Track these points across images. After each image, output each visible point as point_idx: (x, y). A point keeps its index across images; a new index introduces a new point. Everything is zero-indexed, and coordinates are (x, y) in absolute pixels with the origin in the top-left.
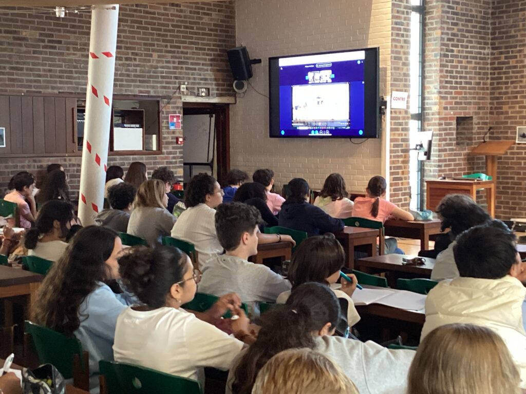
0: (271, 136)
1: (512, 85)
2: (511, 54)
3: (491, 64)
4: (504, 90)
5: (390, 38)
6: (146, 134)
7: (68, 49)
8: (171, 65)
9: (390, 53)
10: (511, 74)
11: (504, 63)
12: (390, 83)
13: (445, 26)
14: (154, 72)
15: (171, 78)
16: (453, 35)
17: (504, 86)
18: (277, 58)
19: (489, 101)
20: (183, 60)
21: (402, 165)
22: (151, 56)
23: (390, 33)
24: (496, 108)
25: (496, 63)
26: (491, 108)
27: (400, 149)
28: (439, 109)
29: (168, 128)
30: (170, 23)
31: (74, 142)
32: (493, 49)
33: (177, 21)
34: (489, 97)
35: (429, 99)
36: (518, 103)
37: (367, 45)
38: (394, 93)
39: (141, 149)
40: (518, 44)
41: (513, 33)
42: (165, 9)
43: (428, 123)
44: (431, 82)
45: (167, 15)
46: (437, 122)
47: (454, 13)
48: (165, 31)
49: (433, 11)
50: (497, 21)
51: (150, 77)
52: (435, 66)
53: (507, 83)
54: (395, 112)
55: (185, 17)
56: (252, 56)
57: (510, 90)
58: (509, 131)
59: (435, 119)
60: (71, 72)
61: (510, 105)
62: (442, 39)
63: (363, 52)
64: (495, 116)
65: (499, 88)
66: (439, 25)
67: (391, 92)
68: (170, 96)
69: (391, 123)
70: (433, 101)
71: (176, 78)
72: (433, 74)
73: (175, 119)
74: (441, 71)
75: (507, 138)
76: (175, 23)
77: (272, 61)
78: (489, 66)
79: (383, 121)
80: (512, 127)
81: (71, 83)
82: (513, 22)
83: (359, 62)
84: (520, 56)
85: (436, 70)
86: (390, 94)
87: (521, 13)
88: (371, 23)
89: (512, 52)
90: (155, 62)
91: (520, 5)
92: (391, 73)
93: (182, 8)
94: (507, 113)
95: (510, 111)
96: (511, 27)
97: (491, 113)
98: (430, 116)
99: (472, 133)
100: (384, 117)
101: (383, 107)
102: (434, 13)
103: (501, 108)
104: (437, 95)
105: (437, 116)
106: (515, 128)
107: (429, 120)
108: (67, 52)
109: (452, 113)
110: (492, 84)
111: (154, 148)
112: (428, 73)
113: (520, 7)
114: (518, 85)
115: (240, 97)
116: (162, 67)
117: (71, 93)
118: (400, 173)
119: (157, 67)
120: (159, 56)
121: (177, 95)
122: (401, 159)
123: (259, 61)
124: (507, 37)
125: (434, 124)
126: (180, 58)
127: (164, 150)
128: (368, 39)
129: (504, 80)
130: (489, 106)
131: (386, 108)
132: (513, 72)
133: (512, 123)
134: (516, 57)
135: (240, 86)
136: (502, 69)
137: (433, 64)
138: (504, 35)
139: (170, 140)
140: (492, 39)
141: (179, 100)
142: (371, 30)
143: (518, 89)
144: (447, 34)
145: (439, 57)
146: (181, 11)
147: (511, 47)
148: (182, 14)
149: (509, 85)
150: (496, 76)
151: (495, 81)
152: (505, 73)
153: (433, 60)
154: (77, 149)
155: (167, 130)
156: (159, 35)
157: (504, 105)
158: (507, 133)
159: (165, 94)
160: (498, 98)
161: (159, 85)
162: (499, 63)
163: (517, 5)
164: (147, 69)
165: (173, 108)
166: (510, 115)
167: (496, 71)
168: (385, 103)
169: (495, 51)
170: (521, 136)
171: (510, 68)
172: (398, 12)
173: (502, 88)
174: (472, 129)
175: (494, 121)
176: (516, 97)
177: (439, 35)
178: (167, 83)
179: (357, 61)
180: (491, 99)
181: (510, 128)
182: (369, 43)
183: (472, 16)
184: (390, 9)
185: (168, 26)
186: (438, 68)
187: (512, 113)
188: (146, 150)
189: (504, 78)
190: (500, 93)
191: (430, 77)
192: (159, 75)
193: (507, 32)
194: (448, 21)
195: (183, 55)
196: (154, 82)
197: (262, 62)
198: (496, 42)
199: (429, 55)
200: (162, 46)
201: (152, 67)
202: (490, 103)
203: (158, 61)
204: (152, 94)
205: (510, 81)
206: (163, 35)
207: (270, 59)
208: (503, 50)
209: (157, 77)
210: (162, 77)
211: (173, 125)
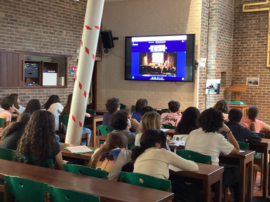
0: (126, 79)
1: (245, 57)
2: (244, 41)
3: (233, 46)
4: (240, 59)
5: (201, 29)
6: (59, 76)
7: (20, 25)
8: (72, 38)
9: (200, 37)
10: (244, 51)
11: (240, 46)
12: (199, 53)
13: (219, 25)
14: (64, 42)
15: (72, 45)
16: (222, 30)
17: (240, 57)
18: (131, 37)
19: (231, 64)
20: (78, 36)
21: (202, 96)
22: (62, 32)
23: (200, 26)
24: (235, 68)
25: (236, 46)
26: (233, 68)
27: (202, 88)
28: (216, 68)
29: (70, 73)
30: (72, 14)
31: (22, 80)
32: (234, 38)
33: (76, 14)
34: (231, 62)
35: (210, 62)
36: (247, 66)
37: (186, 32)
38: (201, 58)
39: (56, 85)
40: (248, 36)
41: (245, 31)
42: (70, 6)
43: (209, 75)
44: (211, 54)
45: (70, 10)
46: (214, 74)
47: (222, 19)
48: (70, 18)
49: (213, 17)
50: (237, 24)
51: (62, 44)
52: (214, 45)
53: (242, 56)
54: (201, 69)
55: (79, 12)
56: (114, 36)
57: (243, 59)
58: (242, 80)
59: (213, 73)
60: (21, 39)
61: (243, 67)
62: (218, 32)
63: (186, 36)
64: (235, 72)
65: (237, 58)
66: (216, 25)
67: (200, 58)
68: (72, 56)
69: (199, 74)
70: (212, 63)
71: (74, 45)
72: (213, 50)
73: (73, 68)
74: (217, 48)
75: (241, 83)
76: (74, 15)
77: (128, 39)
78: (232, 47)
79: (195, 73)
80: (244, 78)
81: (21, 45)
82: (246, 26)
83: (183, 41)
84: (249, 42)
85: (214, 47)
86: (199, 59)
87: (250, 21)
88: (189, 21)
89: (245, 40)
90: (64, 36)
91: (249, 17)
92: (200, 48)
93: (78, 6)
94: (241, 70)
95: (243, 70)
96: (245, 28)
97: (233, 70)
98: (210, 71)
99: (226, 80)
100: (196, 71)
101: (196, 66)
102: (214, 18)
103: (238, 68)
104: (214, 60)
105: (215, 71)
106: (246, 78)
107: (209, 73)
108: (20, 27)
109: (220, 70)
110: (233, 56)
111: (63, 85)
112: (209, 49)
113: (250, 18)
114: (248, 57)
115: (104, 58)
116: (68, 39)
117: (22, 51)
118: (202, 101)
119: (65, 39)
120: (67, 33)
121: (75, 55)
122: (202, 94)
123: (117, 38)
124: (242, 33)
125: (213, 75)
126: (76, 34)
127: (68, 86)
128: (186, 29)
129: (240, 54)
130: (232, 67)
131: (198, 66)
132: (245, 50)
133: (244, 76)
134: (247, 43)
135: (107, 52)
136: (239, 49)
137: (213, 45)
138: (241, 32)
139: (71, 80)
140: (234, 33)
141: (75, 58)
142: (188, 25)
143: (248, 59)
144: (219, 29)
145: (216, 41)
146: (77, 8)
147: (244, 38)
148: (78, 10)
149: (243, 57)
150: (236, 52)
151: (235, 55)
152: (240, 51)
153: (213, 42)
154: (24, 84)
155: (69, 75)
156: (66, 21)
157: (240, 66)
158: (241, 80)
159: (69, 54)
160: (236, 63)
161: (66, 49)
162: (237, 46)
163: (248, 17)
164: (60, 39)
165: (73, 62)
166: (243, 72)
167: (236, 50)
168: (197, 64)
169: (235, 40)
170: (249, 82)
171: (243, 48)
172: (204, 16)
173: (239, 58)
174: (226, 78)
175: (234, 75)
176: (247, 63)
177: (217, 30)
178: (70, 48)
179: (182, 41)
180: (233, 63)
181: (243, 78)
182: (187, 32)
183: (228, 21)
184: (201, 14)
185: (70, 15)
186: (216, 47)
187: (244, 71)
188: (59, 86)
189: (240, 53)
190: (238, 61)
191: (211, 51)
192: (67, 43)
193: (242, 30)
194: (220, 22)
195: (78, 33)
196: (64, 47)
197: (119, 39)
198: (236, 35)
199: (211, 40)
200: (68, 27)
201: (63, 38)
202: (232, 66)
203: (66, 36)
204: (63, 54)
205: (243, 54)
206: (69, 21)
207: (126, 38)
208: (240, 39)
209: (65, 44)
210: (68, 45)
211: (72, 72)
